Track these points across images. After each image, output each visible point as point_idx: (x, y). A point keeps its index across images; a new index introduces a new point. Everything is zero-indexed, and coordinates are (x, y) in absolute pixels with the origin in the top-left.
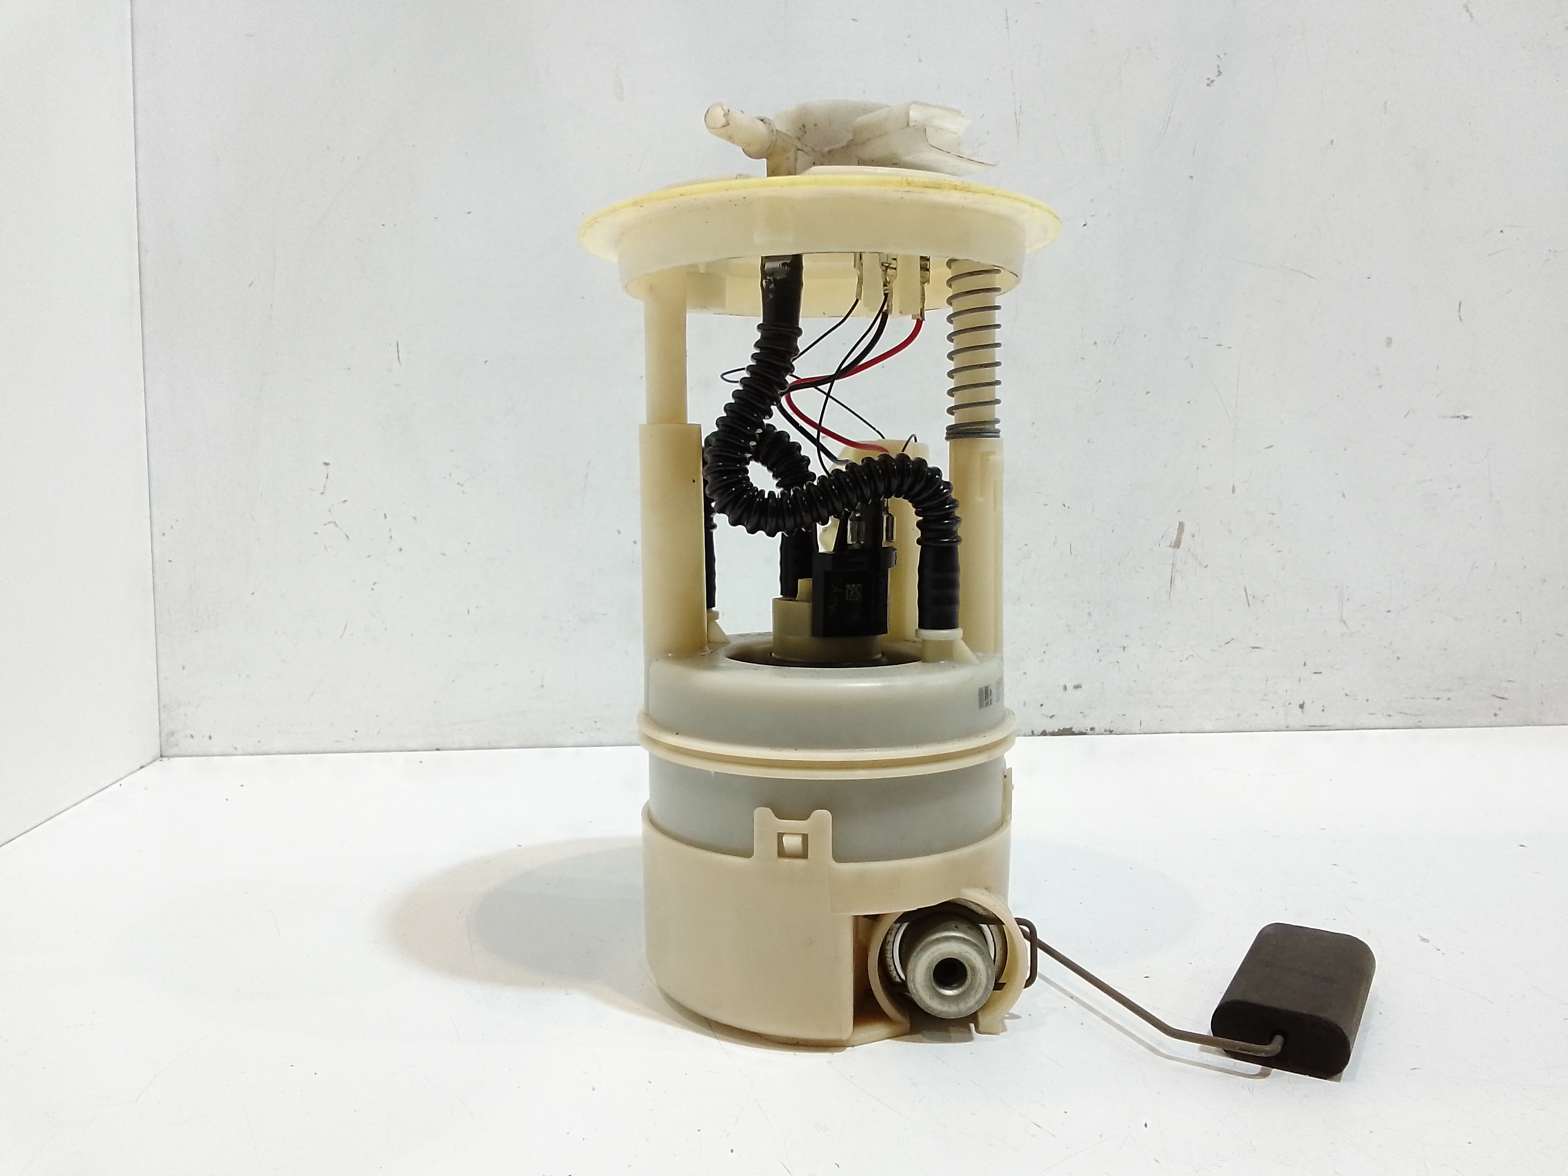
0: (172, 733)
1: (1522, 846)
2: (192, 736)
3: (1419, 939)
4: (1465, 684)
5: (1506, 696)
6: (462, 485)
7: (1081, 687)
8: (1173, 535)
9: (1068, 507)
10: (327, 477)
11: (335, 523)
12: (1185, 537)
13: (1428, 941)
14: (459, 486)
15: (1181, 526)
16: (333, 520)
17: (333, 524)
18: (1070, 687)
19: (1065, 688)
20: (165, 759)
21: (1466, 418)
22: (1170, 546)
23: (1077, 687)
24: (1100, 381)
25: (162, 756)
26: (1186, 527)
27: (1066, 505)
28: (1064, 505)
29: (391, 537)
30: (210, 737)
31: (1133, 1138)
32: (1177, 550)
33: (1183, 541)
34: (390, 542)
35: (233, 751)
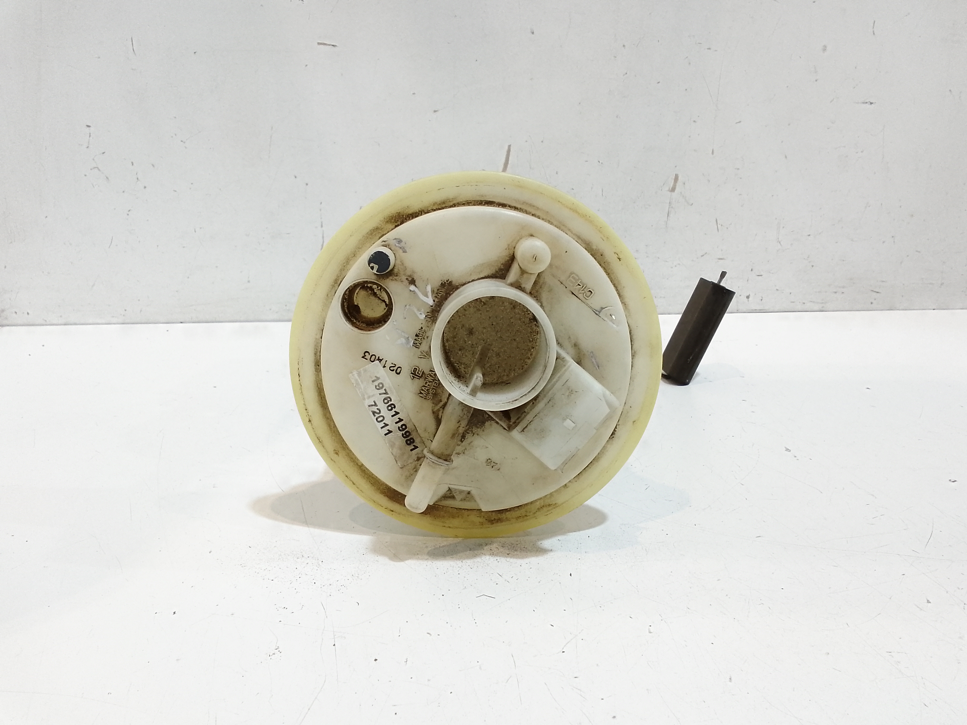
0: (3, 311)
1: (866, 389)
2: (16, 313)
3: (785, 449)
4: (854, 283)
5: (879, 291)
6: (184, 143)
8: (671, 183)
9: (602, 163)
10: (90, 136)
11: (98, 168)
12: (679, 184)
13: (790, 451)
14: (182, 143)
15: (676, 177)
16: (96, 166)
17: (96, 168)
21: (871, 103)
22: (669, 190)
24: (626, 74)
26: (680, 178)
27: (601, 162)
28: (599, 162)
29: (138, 179)
30: (28, 314)
31: (560, 583)
32: (673, 193)
33: (677, 187)
34: (137, 182)
35: (44, 323)
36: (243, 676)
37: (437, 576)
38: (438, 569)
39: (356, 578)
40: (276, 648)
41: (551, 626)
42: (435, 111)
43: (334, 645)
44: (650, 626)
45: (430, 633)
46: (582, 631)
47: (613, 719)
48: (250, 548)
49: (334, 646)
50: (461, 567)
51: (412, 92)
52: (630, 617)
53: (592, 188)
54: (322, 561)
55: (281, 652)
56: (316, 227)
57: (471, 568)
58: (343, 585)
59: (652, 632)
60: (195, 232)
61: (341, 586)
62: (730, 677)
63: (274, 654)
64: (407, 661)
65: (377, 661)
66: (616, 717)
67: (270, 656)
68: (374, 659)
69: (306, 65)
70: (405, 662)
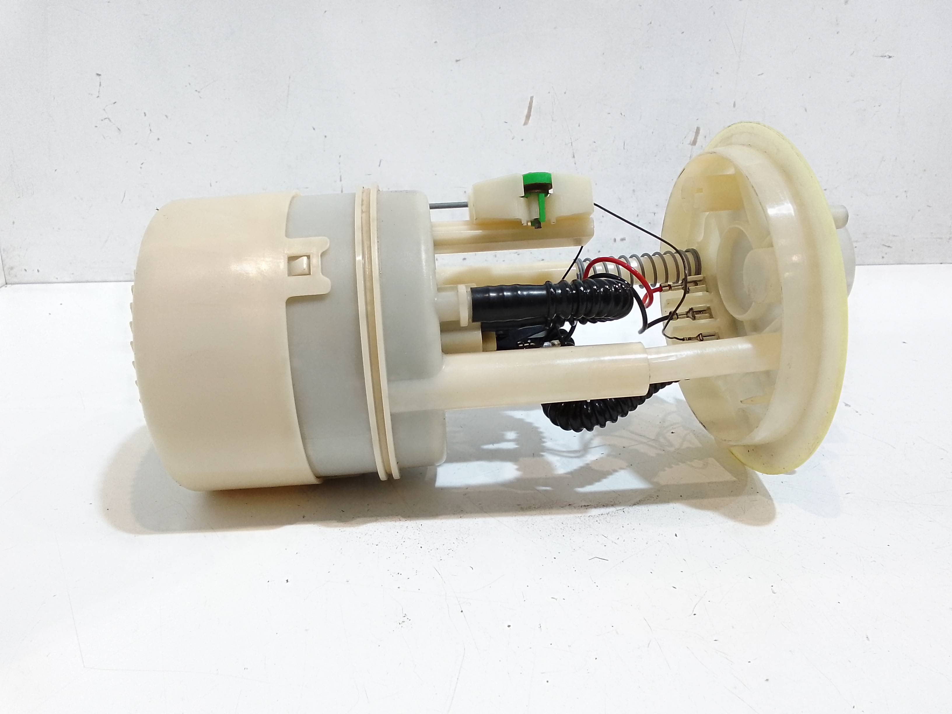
0: (12, 268)
1: (904, 343)
2: (26, 270)
3: (844, 405)
4: (866, 238)
5: (891, 245)
6: (199, 92)
7: (625, 240)
8: (691, 138)
9: (624, 116)
10: (100, 85)
11: (109, 119)
12: (700, 138)
13: (850, 406)
14: (197, 93)
15: (698, 129)
16: (106, 117)
17: (107, 119)
18: (618, 239)
19: (615, 240)
20: (8, 286)
21: (890, 57)
22: (690, 144)
23: (623, 240)
24: (651, 23)
25: (6, 284)
26: (701, 131)
27: (623, 114)
28: (621, 114)
29: (151, 130)
30: (38, 271)
31: (668, 544)
32: (694, 147)
33: (698, 140)
34: (150, 133)
35: (55, 280)
36: (379, 646)
37: (542, 538)
38: (540, 531)
39: (462, 541)
40: (404, 616)
41: (673, 588)
42: (457, 61)
43: (462, 611)
44: (772, 586)
45: (554, 597)
46: (706, 593)
47: (766, 681)
48: (343, 513)
49: (462, 613)
50: (564, 529)
51: (434, 41)
52: (749, 577)
53: (614, 141)
54: (421, 525)
55: (410, 620)
56: (335, 182)
57: (574, 530)
58: (451, 549)
59: (775, 592)
60: (211, 186)
61: (449, 550)
62: (867, 636)
63: (404, 622)
64: (540, 627)
65: (510, 627)
66: (769, 680)
67: (400, 624)
68: (507, 626)
69: (325, 12)
70: (539, 628)
